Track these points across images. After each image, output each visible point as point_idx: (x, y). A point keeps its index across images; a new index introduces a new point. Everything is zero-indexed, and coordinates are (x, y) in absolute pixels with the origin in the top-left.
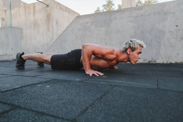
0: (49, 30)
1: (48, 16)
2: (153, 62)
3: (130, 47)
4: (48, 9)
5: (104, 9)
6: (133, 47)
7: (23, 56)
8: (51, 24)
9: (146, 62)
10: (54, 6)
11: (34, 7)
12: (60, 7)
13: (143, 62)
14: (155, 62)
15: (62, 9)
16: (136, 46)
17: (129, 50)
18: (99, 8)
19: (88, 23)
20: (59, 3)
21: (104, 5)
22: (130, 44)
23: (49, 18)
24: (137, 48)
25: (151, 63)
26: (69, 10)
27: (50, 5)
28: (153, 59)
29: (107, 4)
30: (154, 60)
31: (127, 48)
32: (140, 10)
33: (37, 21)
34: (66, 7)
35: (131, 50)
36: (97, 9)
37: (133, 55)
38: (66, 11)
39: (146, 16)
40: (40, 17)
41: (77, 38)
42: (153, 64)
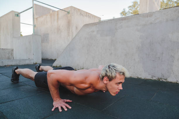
0: (69, 35)
1: (68, 22)
2: (163, 80)
3: (106, 75)
4: (69, 15)
5: (129, 10)
6: (109, 76)
7: (16, 71)
8: (71, 30)
9: (154, 78)
10: (74, 13)
11: (58, 15)
12: (81, 13)
13: (151, 79)
14: (166, 80)
15: (82, 15)
16: (113, 75)
17: (105, 78)
18: (125, 10)
19: (94, 31)
20: (79, 10)
21: (130, 7)
22: (106, 71)
23: (69, 24)
24: (115, 77)
25: (160, 80)
26: (90, 15)
27: (71, 12)
28: (164, 76)
29: (133, 5)
30: (165, 78)
31: (104, 75)
32: (150, 16)
33: (59, 27)
34: (87, 13)
35: (108, 79)
36: (123, 11)
37: (111, 86)
38: (86, 16)
39: (156, 23)
40: (62, 23)
41: (84, 46)
42: (163, 82)
